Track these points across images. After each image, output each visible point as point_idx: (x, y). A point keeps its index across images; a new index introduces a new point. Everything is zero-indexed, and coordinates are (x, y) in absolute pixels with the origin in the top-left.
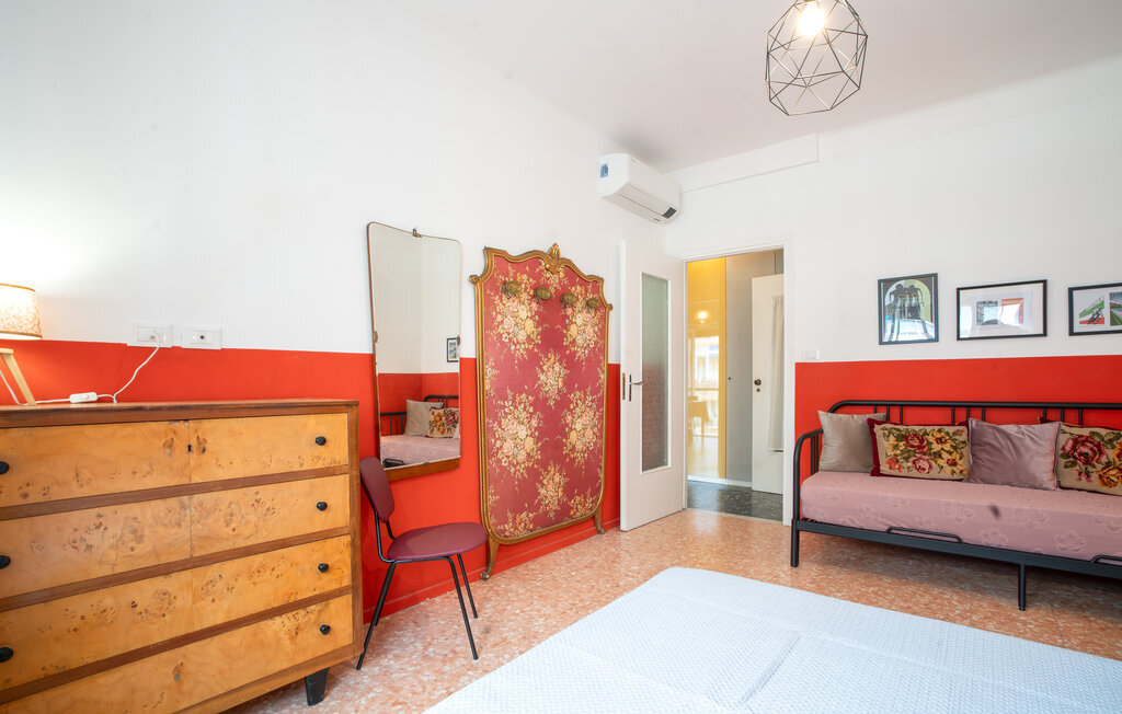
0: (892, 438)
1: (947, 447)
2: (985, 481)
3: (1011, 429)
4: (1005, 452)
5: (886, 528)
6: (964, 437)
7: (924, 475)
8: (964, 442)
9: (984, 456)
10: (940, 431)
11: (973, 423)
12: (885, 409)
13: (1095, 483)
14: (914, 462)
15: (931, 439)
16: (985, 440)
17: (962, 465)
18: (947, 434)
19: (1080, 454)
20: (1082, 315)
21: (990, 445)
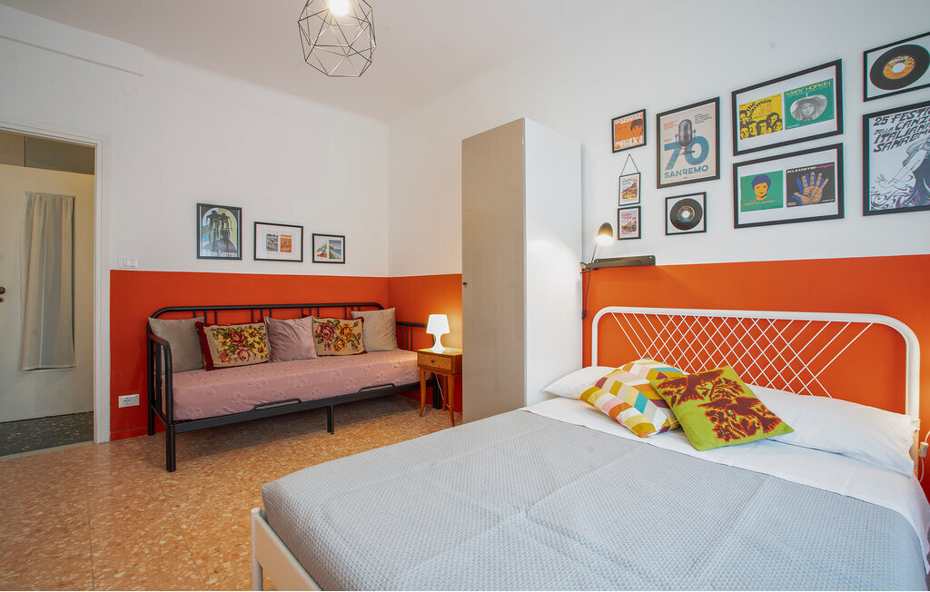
0: (220, 337)
1: (257, 339)
2: (283, 360)
3: (290, 322)
4: (292, 338)
5: (252, 407)
6: (264, 331)
7: (245, 362)
8: (265, 334)
9: (280, 342)
10: (250, 327)
11: (267, 319)
12: (202, 313)
13: (333, 351)
14: (239, 354)
15: (247, 335)
16: (279, 331)
17: (267, 351)
18: (255, 329)
19: (325, 334)
20: (318, 251)
21: (283, 335)
